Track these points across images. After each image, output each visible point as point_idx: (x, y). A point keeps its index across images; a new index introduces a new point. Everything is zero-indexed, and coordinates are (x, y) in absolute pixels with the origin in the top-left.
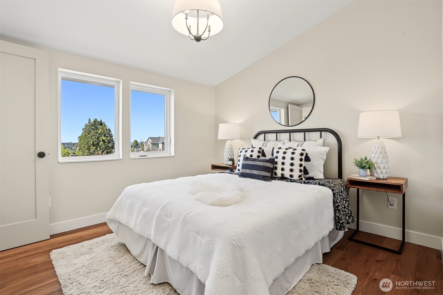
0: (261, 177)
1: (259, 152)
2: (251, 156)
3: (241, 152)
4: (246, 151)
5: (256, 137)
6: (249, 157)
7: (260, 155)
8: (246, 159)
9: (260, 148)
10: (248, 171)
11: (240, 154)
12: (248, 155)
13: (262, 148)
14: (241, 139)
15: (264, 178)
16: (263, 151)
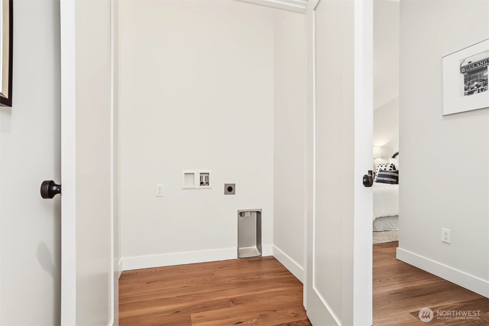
0: (389, 182)
1: (391, 167)
2: (385, 169)
3: (378, 167)
4: (382, 166)
5: (394, 157)
6: (384, 170)
7: (392, 169)
8: (381, 171)
9: (392, 164)
10: (381, 178)
11: (377, 168)
12: (383, 169)
13: (394, 164)
14: (382, 158)
15: (392, 183)
16: (394, 166)
